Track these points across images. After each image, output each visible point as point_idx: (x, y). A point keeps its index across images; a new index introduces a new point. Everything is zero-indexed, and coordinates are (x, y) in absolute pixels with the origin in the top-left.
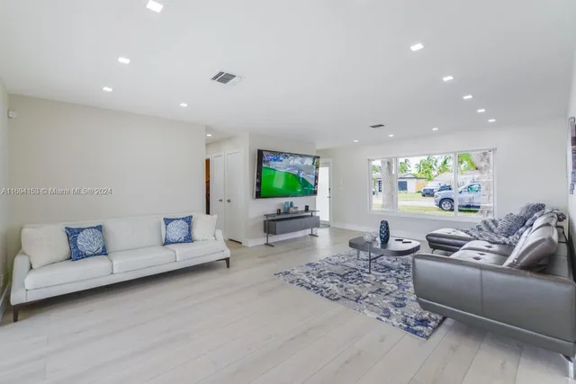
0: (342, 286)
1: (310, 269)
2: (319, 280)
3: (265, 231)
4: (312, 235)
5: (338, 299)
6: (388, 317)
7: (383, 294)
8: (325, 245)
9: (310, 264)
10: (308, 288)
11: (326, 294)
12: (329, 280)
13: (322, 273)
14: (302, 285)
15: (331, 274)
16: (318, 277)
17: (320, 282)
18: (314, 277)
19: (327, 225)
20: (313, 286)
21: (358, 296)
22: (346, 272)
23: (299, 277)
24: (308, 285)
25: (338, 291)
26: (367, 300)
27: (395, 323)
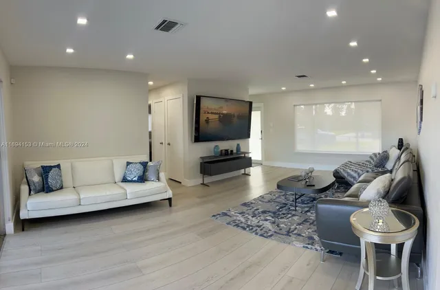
0: (274, 223)
1: (245, 209)
2: (254, 219)
3: (201, 173)
4: (245, 174)
5: (271, 235)
6: (312, 244)
7: (308, 223)
8: (257, 184)
9: (245, 204)
10: (244, 229)
11: (260, 233)
12: (262, 218)
13: (256, 212)
14: (237, 226)
15: (264, 212)
16: (253, 217)
17: (254, 221)
18: (250, 217)
19: (259, 163)
20: (248, 226)
21: (288, 230)
22: (278, 208)
23: (235, 218)
24: (243, 225)
25: (270, 227)
26: (295, 232)
27: (318, 248)
